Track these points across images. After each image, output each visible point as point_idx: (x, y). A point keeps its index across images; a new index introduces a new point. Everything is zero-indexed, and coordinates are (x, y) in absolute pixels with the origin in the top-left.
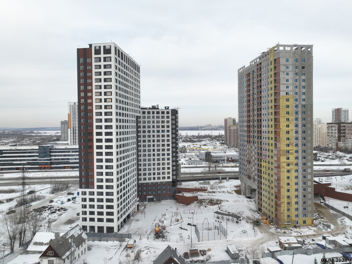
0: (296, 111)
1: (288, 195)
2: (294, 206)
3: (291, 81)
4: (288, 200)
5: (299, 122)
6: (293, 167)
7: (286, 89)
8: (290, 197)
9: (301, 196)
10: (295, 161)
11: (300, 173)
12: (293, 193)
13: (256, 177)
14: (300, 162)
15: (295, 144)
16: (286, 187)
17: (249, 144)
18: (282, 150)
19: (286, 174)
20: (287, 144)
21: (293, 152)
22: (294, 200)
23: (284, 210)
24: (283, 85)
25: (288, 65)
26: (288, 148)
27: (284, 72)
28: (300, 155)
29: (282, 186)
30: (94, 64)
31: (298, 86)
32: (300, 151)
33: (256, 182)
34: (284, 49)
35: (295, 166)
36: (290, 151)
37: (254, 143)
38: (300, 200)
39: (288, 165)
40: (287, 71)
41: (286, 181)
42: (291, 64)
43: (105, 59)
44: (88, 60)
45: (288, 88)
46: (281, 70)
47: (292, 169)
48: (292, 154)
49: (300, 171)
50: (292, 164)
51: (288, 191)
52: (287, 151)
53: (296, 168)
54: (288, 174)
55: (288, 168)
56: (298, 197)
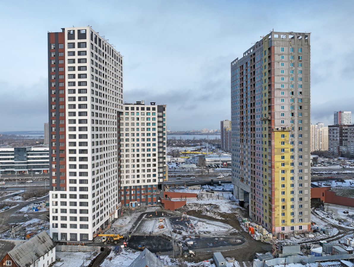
0: (292, 105)
1: (283, 198)
2: (289, 210)
3: (286, 73)
4: (283, 203)
5: (295, 118)
6: (288, 167)
7: (281, 81)
8: (285, 200)
9: (297, 199)
10: (291, 161)
11: (296, 173)
12: (288, 196)
13: (249, 180)
14: (296, 161)
15: (291, 142)
16: (281, 189)
17: (243, 143)
18: (277, 148)
19: (281, 175)
20: (282, 142)
21: (288, 151)
22: (289, 203)
23: (278, 215)
24: (278, 77)
25: (284, 54)
26: (283, 146)
27: (278, 62)
28: (296, 154)
29: (277, 188)
30: (67, 50)
31: (294, 78)
32: (296, 149)
33: (250, 185)
34: (279, 37)
35: (291, 165)
36: (285, 150)
37: (247, 142)
38: (296, 204)
39: (283, 165)
40: (282, 61)
41: (281, 182)
42: (286, 53)
43: (80, 45)
44: (60, 46)
45: (283, 80)
46: (275, 60)
47: (288, 169)
48: (287, 152)
49: (296, 171)
50: (288, 164)
51: (283, 193)
52: (282, 149)
53: (291, 168)
54: (283, 175)
55: (283, 168)
56: (294, 200)
